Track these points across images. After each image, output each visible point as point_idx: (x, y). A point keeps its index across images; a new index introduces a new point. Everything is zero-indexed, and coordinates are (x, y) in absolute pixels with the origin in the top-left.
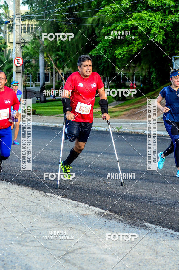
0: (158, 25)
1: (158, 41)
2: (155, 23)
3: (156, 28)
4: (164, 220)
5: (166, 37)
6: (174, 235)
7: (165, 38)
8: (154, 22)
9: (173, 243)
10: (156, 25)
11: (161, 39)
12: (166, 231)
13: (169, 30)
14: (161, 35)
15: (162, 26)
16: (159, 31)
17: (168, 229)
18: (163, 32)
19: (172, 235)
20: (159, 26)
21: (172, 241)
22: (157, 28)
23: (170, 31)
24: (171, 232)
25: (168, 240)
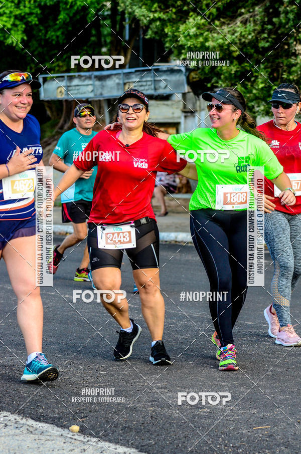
0: (11, 12)
1: (13, 43)
2: (7, 8)
3: (7, 17)
4: (4, 395)
5: (27, 36)
6: (21, 426)
7: (25, 38)
8: (4, 7)
9: (18, 440)
10: (8, 11)
11: (20, 39)
12: (7, 418)
13: (33, 23)
14: (18, 30)
15: (20, 14)
16: (14, 25)
17: (9, 414)
18: (22, 27)
19: (16, 425)
20: (14, 14)
21: (17, 438)
22: (10, 17)
23: (35, 24)
24: (15, 419)
25: (9, 436)
